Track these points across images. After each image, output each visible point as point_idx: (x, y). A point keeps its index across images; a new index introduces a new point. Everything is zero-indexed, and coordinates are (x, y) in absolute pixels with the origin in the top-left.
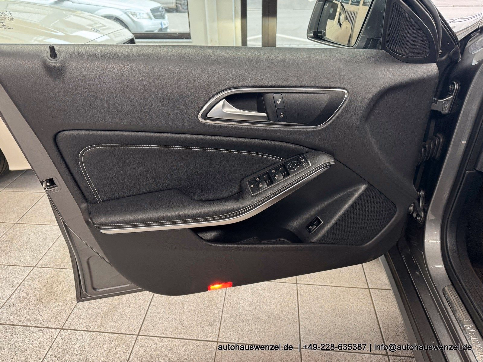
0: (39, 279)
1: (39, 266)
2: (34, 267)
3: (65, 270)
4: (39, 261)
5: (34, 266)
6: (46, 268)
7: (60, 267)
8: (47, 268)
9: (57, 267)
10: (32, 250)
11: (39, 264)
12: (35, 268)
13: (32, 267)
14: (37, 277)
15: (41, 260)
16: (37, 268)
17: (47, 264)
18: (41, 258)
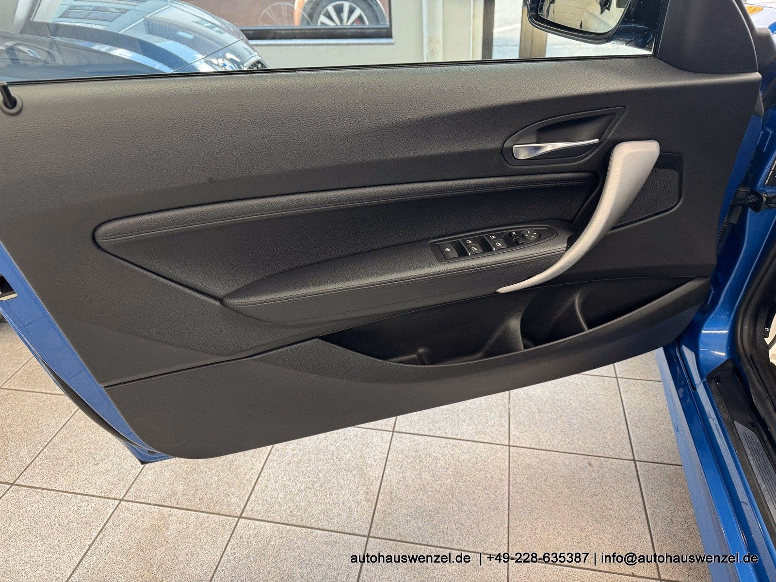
0: (130, 529)
1: (129, 499)
2: (121, 500)
3: (179, 511)
4: (130, 488)
5: (121, 497)
6: (143, 505)
7: (170, 504)
8: (146, 505)
9: (164, 504)
10: (118, 460)
11: (130, 493)
12: (122, 502)
13: (118, 499)
14: (126, 525)
15: (135, 485)
16: (125, 502)
17: (145, 495)
18: (134, 479)
